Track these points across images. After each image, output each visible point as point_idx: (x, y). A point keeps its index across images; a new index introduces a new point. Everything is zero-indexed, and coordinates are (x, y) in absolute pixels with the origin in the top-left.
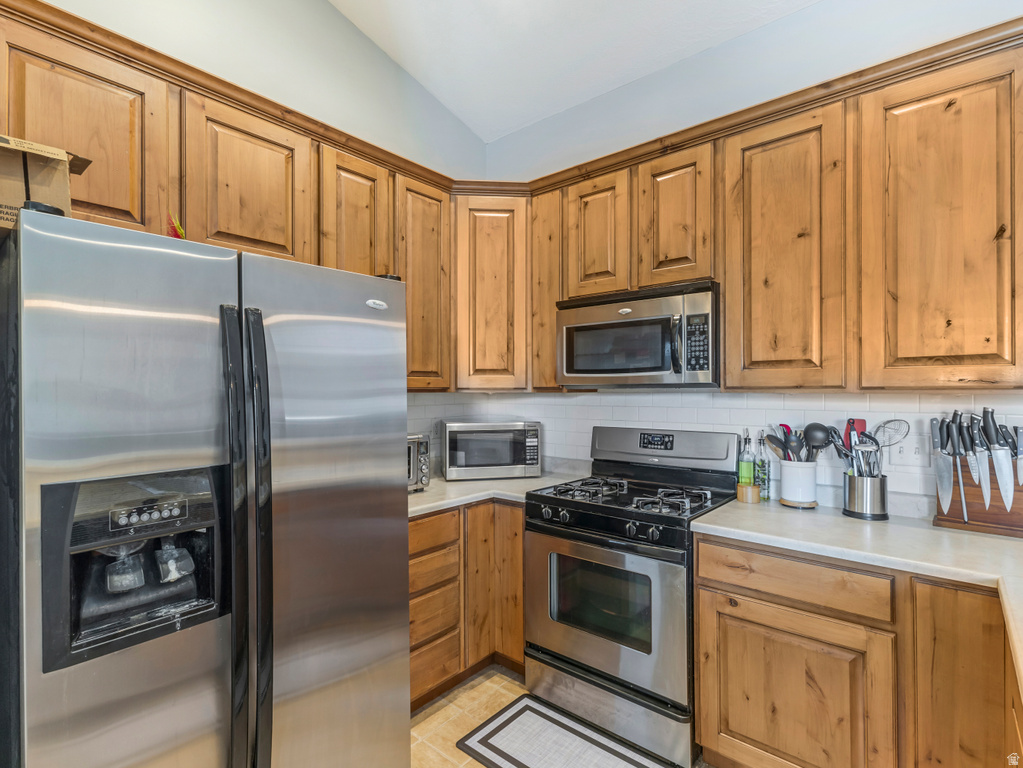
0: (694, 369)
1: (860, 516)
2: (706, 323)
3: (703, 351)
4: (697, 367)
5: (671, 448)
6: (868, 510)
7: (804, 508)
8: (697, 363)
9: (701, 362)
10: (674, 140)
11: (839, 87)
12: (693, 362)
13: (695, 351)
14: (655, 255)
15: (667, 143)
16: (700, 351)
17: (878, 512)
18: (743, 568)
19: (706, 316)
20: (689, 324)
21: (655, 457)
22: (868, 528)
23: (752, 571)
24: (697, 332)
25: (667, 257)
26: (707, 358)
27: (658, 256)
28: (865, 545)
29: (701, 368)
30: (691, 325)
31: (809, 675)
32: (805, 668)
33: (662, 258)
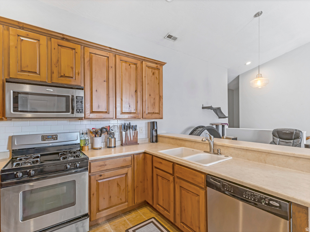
0: (78, 113)
1: (111, 147)
2: (82, 99)
3: (82, 107)
4: (79, 112)
5: (57, 139)
6: (113, 146)
7: (99, 149)
8: (80, 111)
9: (81, 111)
10: (68, 38)
11: (113, 50)
12: (78, 111)
13: (79, 107)
14: (59, 73)
15: (65, 37)
16: (80, 107)
17: (115, 146)
18: (103, 165)
19: (82, 97)
20: (76, 99)
21: (49, 143)
22: (113, 150)
23: (106, 165)
24: (79, 102)
25: (64, 75)
26: (83, 110)
27: (61, 73)
28: (113, 153)
29: (81, 113)
30: (77, 99)
31: (118, 184)
32: (117, 183)
33: (62, 75)
